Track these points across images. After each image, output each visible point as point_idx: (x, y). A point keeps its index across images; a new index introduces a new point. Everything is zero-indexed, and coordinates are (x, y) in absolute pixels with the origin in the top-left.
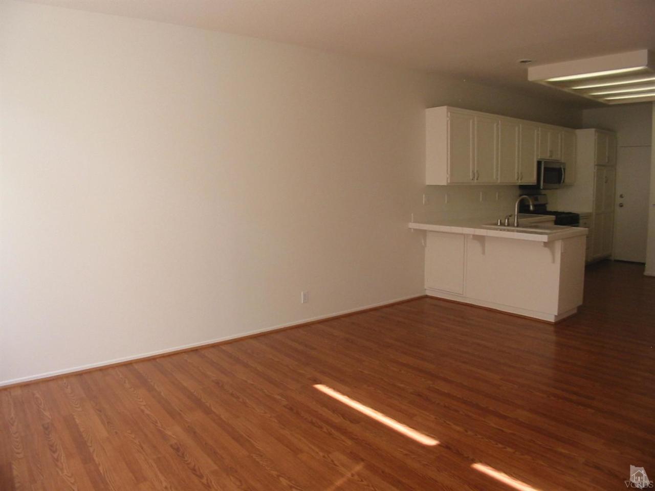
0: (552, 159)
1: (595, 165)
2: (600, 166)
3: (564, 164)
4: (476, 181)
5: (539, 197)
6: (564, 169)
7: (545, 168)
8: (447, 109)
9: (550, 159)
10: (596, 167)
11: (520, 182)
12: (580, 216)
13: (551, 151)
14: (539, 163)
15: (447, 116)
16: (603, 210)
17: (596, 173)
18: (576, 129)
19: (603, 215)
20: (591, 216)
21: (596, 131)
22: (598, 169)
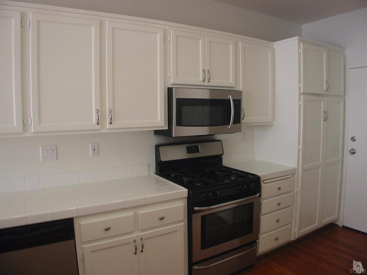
0: (212, 84)
1: (300, 94)
2: (311, 95)
6: (238, 101)
10: (302, 96)
11: (108, 126)
12: (262, 179)
13: (207, 73)
16: (321, 161)
17: (302, 106)
18: (274, 41)
19: (320, 168)
20: (293, 174)
21: (300, 41)
22: (305, 101)
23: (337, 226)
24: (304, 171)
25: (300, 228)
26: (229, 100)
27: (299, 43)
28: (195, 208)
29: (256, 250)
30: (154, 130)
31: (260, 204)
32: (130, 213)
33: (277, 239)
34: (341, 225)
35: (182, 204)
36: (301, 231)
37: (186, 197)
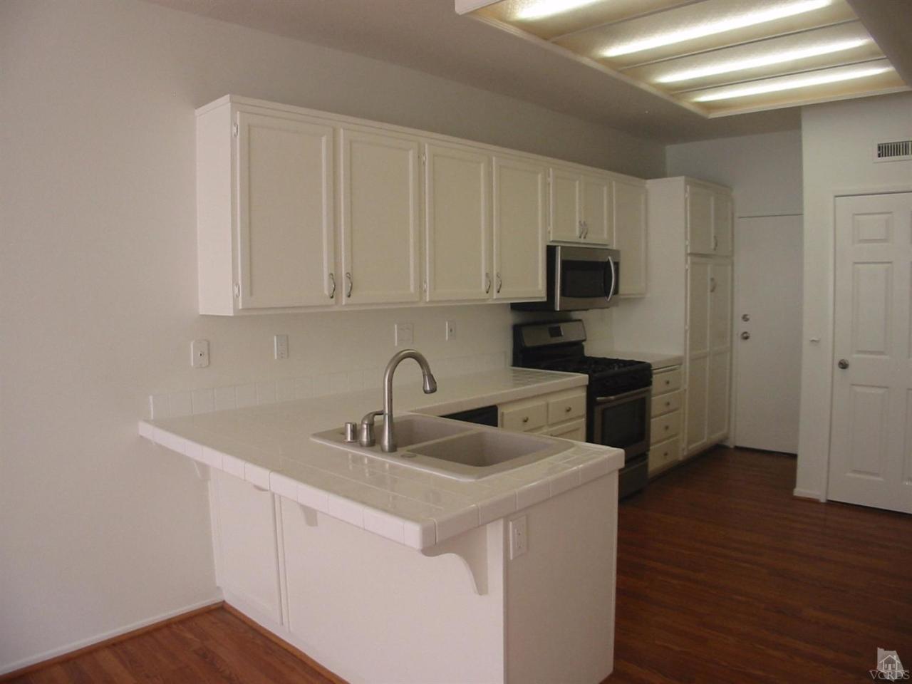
0: (587, 241)
1: (687, 255)
2: (698, 256)
3: (616, 253)
4: (344, 300)
5: (564, 327)
6: (617, 264)
7: (563, 263)
8: (232, 101)
9: (582, 240)
10: (689, 258)
11: (495, 295)
12: (654, 367)
13: (584, 225)
14: (551, 251)
15: (234, 123)
16: (708, 349)
17: (689, 271)
18: (647, 179)
19: (708, 359)
20: (681, 364)
21: (687, 183)
22: (693, 263)
23: (726, 448)
24: (692, 360)
25: (689, 443)
26: (608, 262)
27: (686, 184)
28: (598, 398)
29: (646, 466)
30: (512, 304)
31: (650, 401)
32: (540, 403)
33: (666, 454)
34: (732, 446)
35: (582, 395)
36: (690, 447)
37: (582, 386)
